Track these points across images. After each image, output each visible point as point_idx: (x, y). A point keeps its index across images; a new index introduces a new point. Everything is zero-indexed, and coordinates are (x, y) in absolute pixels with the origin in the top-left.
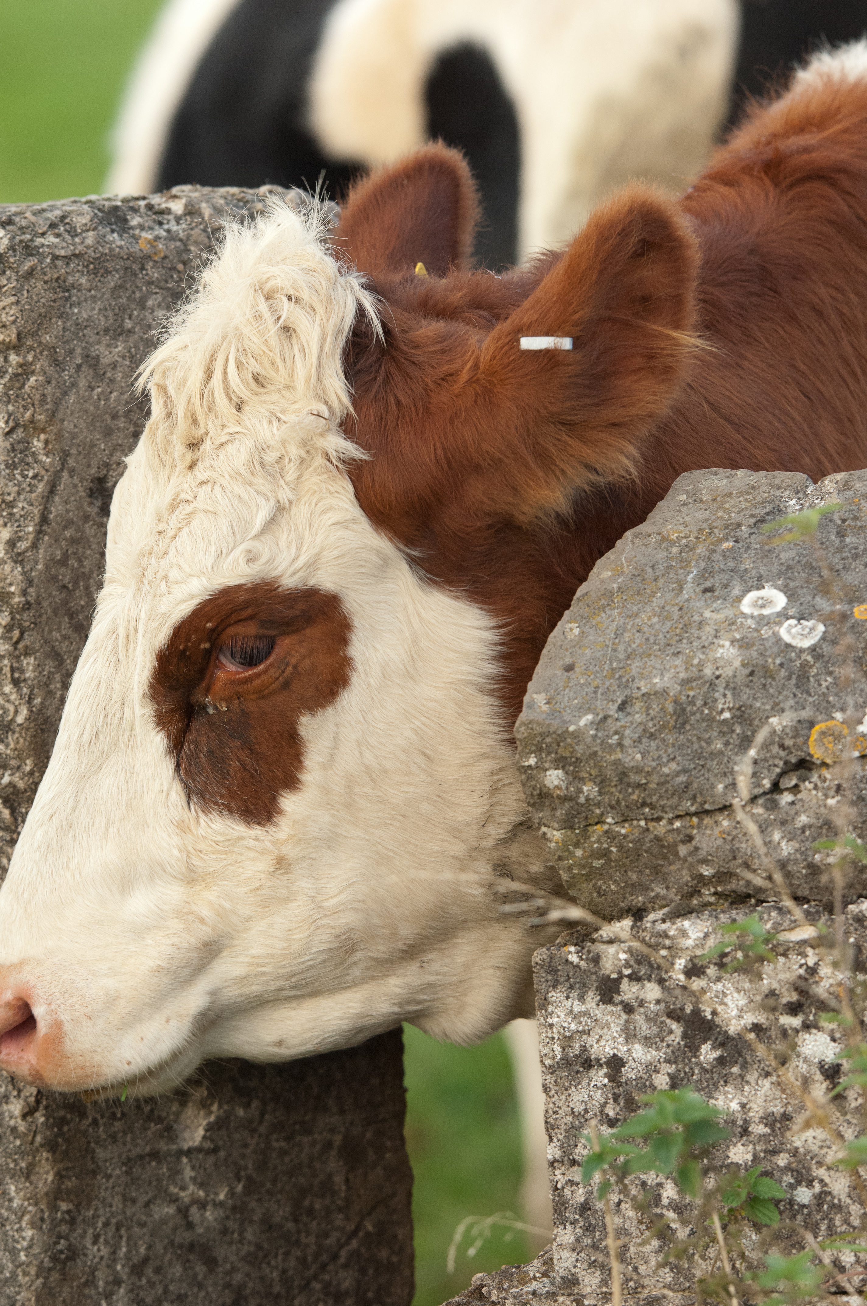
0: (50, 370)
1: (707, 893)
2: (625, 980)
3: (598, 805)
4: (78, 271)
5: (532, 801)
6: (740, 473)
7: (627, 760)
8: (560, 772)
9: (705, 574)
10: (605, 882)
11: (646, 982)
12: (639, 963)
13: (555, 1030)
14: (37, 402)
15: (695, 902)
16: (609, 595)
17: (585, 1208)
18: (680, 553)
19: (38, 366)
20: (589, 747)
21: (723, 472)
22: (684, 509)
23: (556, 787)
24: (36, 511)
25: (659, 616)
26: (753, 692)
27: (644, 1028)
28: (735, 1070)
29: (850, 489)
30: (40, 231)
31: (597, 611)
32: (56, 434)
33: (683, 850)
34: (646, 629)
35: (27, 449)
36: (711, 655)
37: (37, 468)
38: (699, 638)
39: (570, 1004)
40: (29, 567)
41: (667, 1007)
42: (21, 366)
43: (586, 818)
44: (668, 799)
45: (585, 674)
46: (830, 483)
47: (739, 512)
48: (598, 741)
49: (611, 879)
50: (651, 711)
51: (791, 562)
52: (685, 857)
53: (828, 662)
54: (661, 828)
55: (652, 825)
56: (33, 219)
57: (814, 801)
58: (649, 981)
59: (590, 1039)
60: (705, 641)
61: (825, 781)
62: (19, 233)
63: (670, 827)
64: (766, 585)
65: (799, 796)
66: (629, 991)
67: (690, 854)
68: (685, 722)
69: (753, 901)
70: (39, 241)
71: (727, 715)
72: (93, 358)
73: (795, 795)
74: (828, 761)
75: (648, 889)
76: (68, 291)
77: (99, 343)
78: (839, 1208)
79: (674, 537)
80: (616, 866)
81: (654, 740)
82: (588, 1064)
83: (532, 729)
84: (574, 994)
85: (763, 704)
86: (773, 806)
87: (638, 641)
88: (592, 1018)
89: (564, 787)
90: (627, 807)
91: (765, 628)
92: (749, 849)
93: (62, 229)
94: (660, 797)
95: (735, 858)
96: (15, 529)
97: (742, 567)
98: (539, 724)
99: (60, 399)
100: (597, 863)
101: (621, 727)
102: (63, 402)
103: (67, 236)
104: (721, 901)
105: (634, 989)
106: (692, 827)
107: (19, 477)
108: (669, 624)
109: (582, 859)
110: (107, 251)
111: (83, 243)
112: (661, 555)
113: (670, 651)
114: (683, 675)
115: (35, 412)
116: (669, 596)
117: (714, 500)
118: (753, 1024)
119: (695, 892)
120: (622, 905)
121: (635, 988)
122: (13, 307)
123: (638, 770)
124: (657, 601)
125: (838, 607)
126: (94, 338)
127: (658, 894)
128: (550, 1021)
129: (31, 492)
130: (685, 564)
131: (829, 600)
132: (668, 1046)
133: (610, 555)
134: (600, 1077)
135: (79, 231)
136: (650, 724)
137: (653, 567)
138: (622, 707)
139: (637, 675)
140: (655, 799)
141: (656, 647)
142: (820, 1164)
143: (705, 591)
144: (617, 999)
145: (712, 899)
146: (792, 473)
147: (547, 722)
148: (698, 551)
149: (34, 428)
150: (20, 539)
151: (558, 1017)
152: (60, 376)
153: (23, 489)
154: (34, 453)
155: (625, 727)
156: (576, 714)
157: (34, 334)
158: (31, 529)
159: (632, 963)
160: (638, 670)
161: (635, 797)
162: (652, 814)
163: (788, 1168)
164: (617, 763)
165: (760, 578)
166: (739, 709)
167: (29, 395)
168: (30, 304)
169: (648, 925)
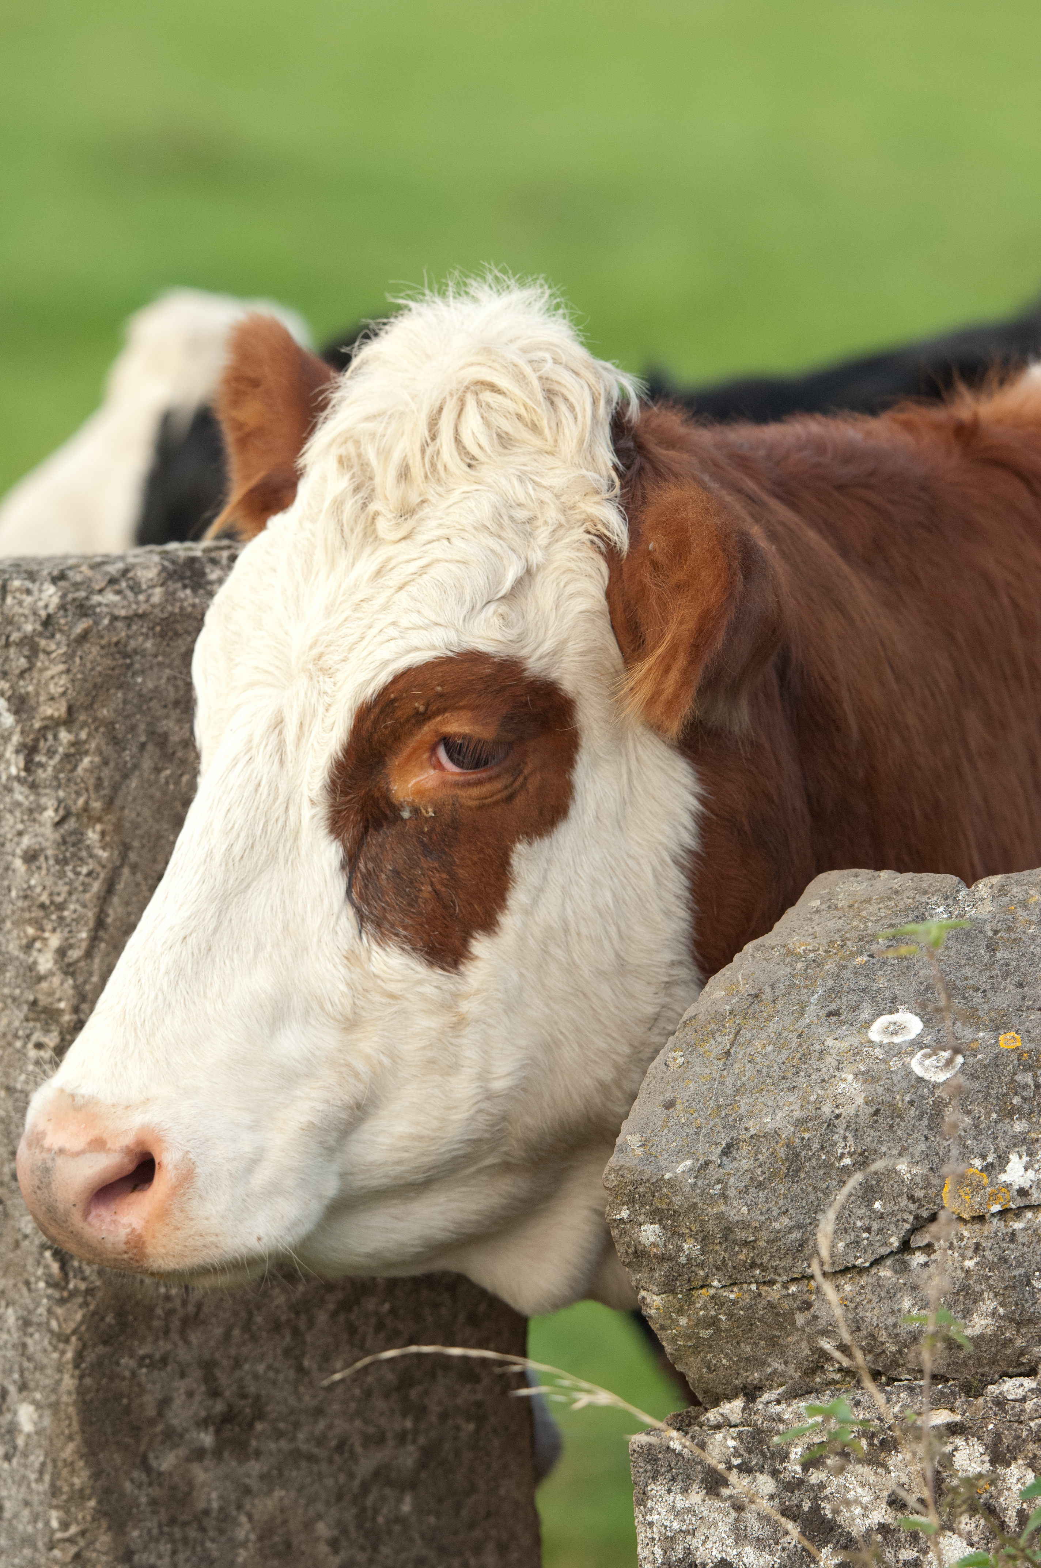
0: (108, 750)
1: (831, 1369)
2: (735, 1470)
3: (702, 1265)
4: (142, 634)
5: (627, 1261)
6: (884, 874)
7: (732, 1214)
8: (656, 1227)
9: (833, 993)
10: (715, 1356)
11: (758, 1474)
12: (750, 1451)
13: (655, 1529)
14: (91, 788)
15: (818, 1380)
16: (719, 1019)
18: (806, 970)
19: (93, 745)
20: (687, 1198)
21: (864, 873)
22: (816, 917)
23: (652, 1244)
24: (90, 914)
25: (775, 1044)
26: (878, 1134)
27: (756, 1528)
29: (1005, 895)
30: (97, 587)
31: (705, 1038)
32: (114, 824)
33: (800, 1319)
34: (759, 1060)
35: (80, 841)
36: (831, 1091)
37: (91, 865)
38: (819, 1070)
39: (672, 1499)
40: (80, 980)
41: (782, 1503)
42: (73, 744)
43: (689, 1280)
44: (780, 1259)
45: (687, 1112)
46: (984, 887)
47: (877, 921)
48: (698, 1191)
49: (722, 1351)
50: (760, 1156)
51: (930, 981)
52: (803, 1327)
53: (966, 1099)
54: (774, 1293)
55: (764, 1289)
56: (89, 573)
57: (950, 1262)
58: (762, 1473)
59: (695, 1540)
60: (825, 1073)
61: (961, 1239)
62: (72, 589)
63: (784, 1292)
64: (900, 1008)
65: (933, 1257)
66: (738, 1483)
67: (808, 1323)
68: (799, 1169)
69: (884, 1378)
70: (96, 598)
71: (847, 1161)
72: (160, 736)
73: (929, 1256)
74: (965, 1216)
75: (764, 1364)
76: (130, 657)
77: (167, 717)
79: (800, 950)
80: (727, 1337)
81: (764, 1190)
83: (622, 1176)
84: (677, 1487)
85: (889, 1148)
86: (903, 1268)
87: (749, 1073)
88: (696, 1515)
89: (661, 1245)
90: (734, 1268)
91: (895, 1059)
92: (875, 1318)
93: (124, 584)
94: (771, 1257)
95: (858, 1329)
96: (66, 934)
97: (875, 986)
98: (631, 1171)
99: (120, 784)
100: (705, 1334)
101: (725, 1174)
102: (124, 787)
103: (129, 594)
104: (848, 1379)
105: (745, 1482)
106: (810, 1292)
107: (70, 875)
108: (785, 1053)
109: (688, 1327)
110: (177, 610)
111: (147, 600)
112: (783, 972)
113: (785, 1085)
114: (797, 1114)
115: (89, 798)
116: (788, 1020)
117: (850, 906)
118: (879, 1524)
119: (817, 1368)
120: (736, 1382)
121: (746, 1480)
122: (64, 676)
123: (745, 1225)
124: (773, 1027)
125: (981, 1034)
126: (160, 712)
127: (776, 1369)
128: (649, 1518)
129: (85, 891)
130: (810, 982)
131: (972, 1026)
132: (784, 1549)
133: (726, 972)
135: (144, 587)
136: (759, 1171)
137: (772, 986)
138: (727, 1151)
139: (745, 1114)
140: (765, 1259)
141: (769, 1081)
143: (830, 1014)
144: (725, 1492)
145: (837, 1377)
146: (943, 875)
147: (639, 1168)
148: (827, 967)
149: (90, 818)
150: (71, 946)
151: (659, 1514)
152: (120, 756)
153: (76, 889)
154: (88, 847)
155: (730, 1174)
156: (674, 1159)
157: (89, 707)
158: (84, 935)
159: (742, 1451)
160: (747, 1107)
161: (742, 1257)
162: (764, 1276)
164: (720, 1216)
165: (894, 999)
166: (861, 1154)
167: (82, 780)
168: (83, 673)
169: (760, 1407)
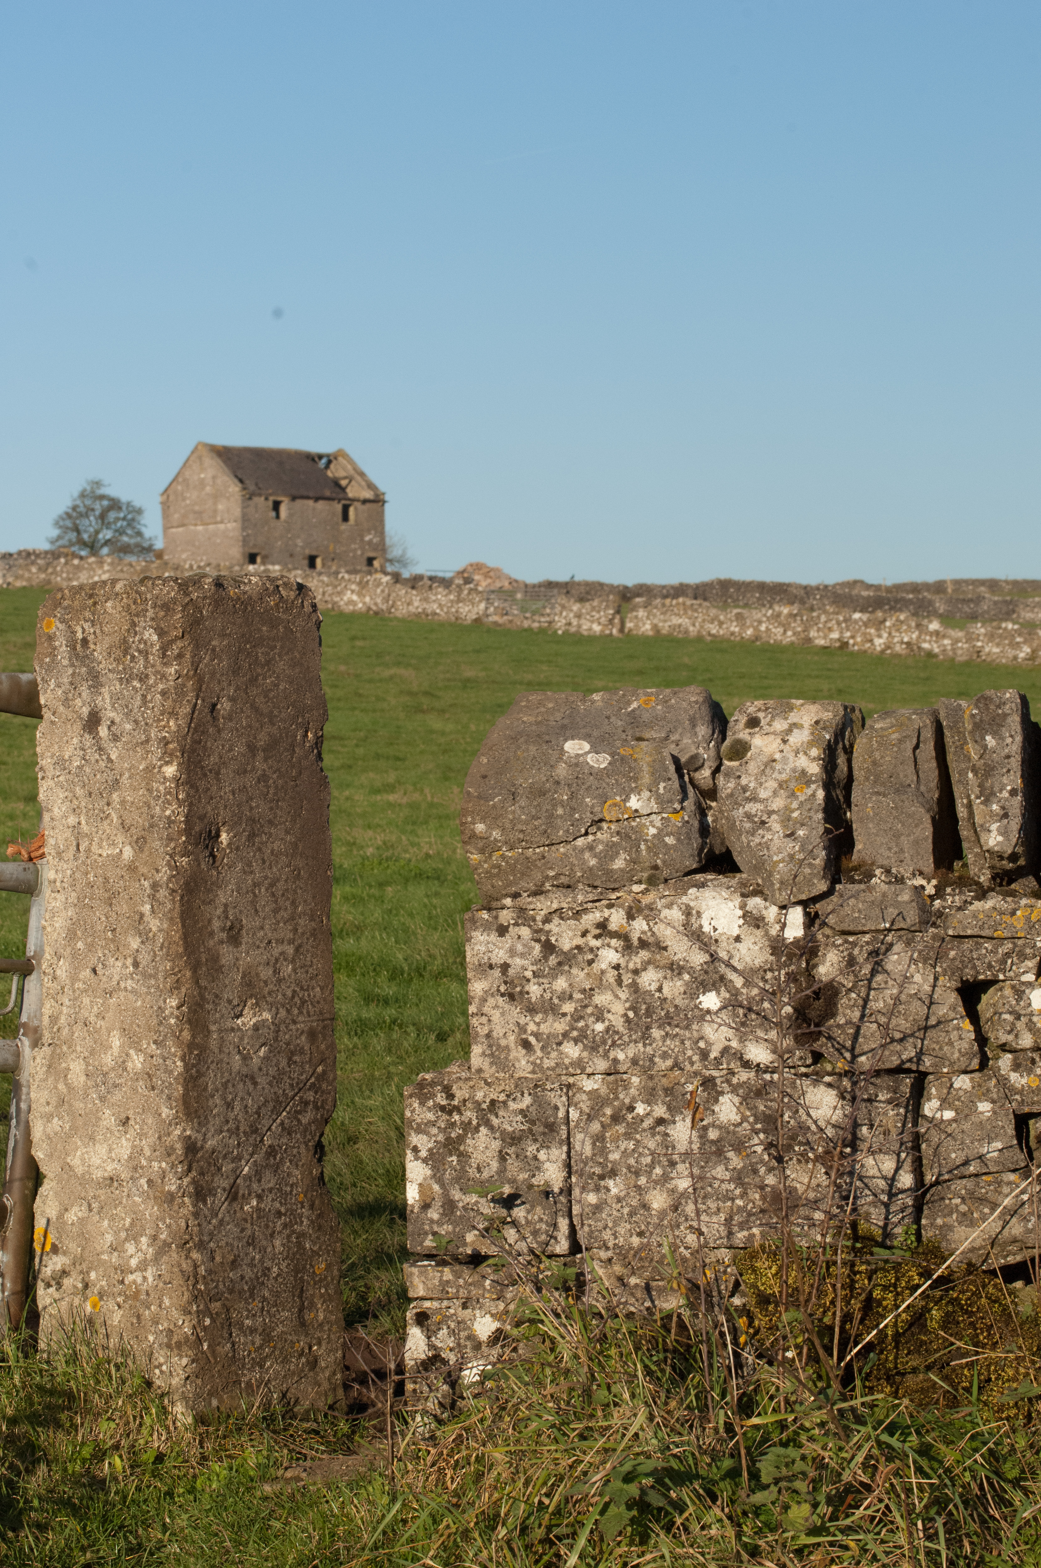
1: (548, 885)
2: (512, 926)
3: (499, 841)
8: (482, 825)
10: (496, 881)
11: (522, 927)
12: (519, 917)
13: (475, 951)
17: (488, 1036)
23: (480, 832)
27: (521, 949)
28: (566, 968)
33: (539, 863)
39: (483, 938)
41: (533, 938)
43: (492, 848)
44: (534, 838)
49: (500, 879)
52: (540, 867)
53: (612, 774)
54: (529, 853)
55: (525, 851)
57: (605, 839)
58: (524, 926)
59: (492, 955)
61: (611, 829)
63: (534, 852)
65: (598, 836)
66: (513, 931)
67: (543, 865)
71: (565, 797)
73: (595, 836)
74: (612, 820)
75: (519, 884)
78: (617, 1033)
82: (491, 967)
84: (485, 934)
88: (494, 944)
89: (483, 832)
90: (514, 842)
91: (580, 758)
94: (532, 836)
96: (179, 725)
104: (557, 888)
106: (545, 852)
109: (487, 869)
115: (188, 670)
118: (576, 945)
120: (507, 891)
121: (517, 929)
122: (181, 620)
125: (614, 749)
127: (525, 886)
128: (472, 946)
129: (186, 707)
132: (533, 957)
134: (497, 973)
140: (529, 838)
142: (609, 1012)
143: (547, 742)
144: (507, 935)
145: (553, 887)
146: (576, 692)
150: (180, 729)
151: (477, 944)
153: (182, 706)
156: (492, 796)
157: (189, 632)
159: (515, 918)
161: (518, 837)
162: (526, 846)
163: (592, 1014)
165: (573, 736)
167: (186, 662)
169: (521, 900)
